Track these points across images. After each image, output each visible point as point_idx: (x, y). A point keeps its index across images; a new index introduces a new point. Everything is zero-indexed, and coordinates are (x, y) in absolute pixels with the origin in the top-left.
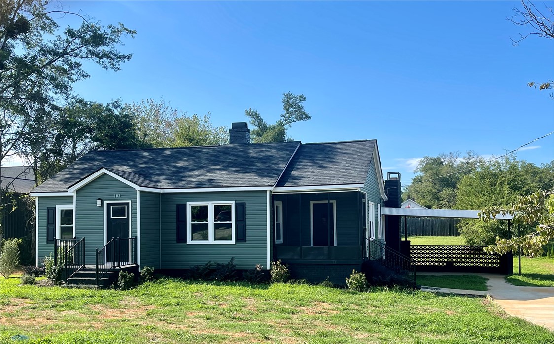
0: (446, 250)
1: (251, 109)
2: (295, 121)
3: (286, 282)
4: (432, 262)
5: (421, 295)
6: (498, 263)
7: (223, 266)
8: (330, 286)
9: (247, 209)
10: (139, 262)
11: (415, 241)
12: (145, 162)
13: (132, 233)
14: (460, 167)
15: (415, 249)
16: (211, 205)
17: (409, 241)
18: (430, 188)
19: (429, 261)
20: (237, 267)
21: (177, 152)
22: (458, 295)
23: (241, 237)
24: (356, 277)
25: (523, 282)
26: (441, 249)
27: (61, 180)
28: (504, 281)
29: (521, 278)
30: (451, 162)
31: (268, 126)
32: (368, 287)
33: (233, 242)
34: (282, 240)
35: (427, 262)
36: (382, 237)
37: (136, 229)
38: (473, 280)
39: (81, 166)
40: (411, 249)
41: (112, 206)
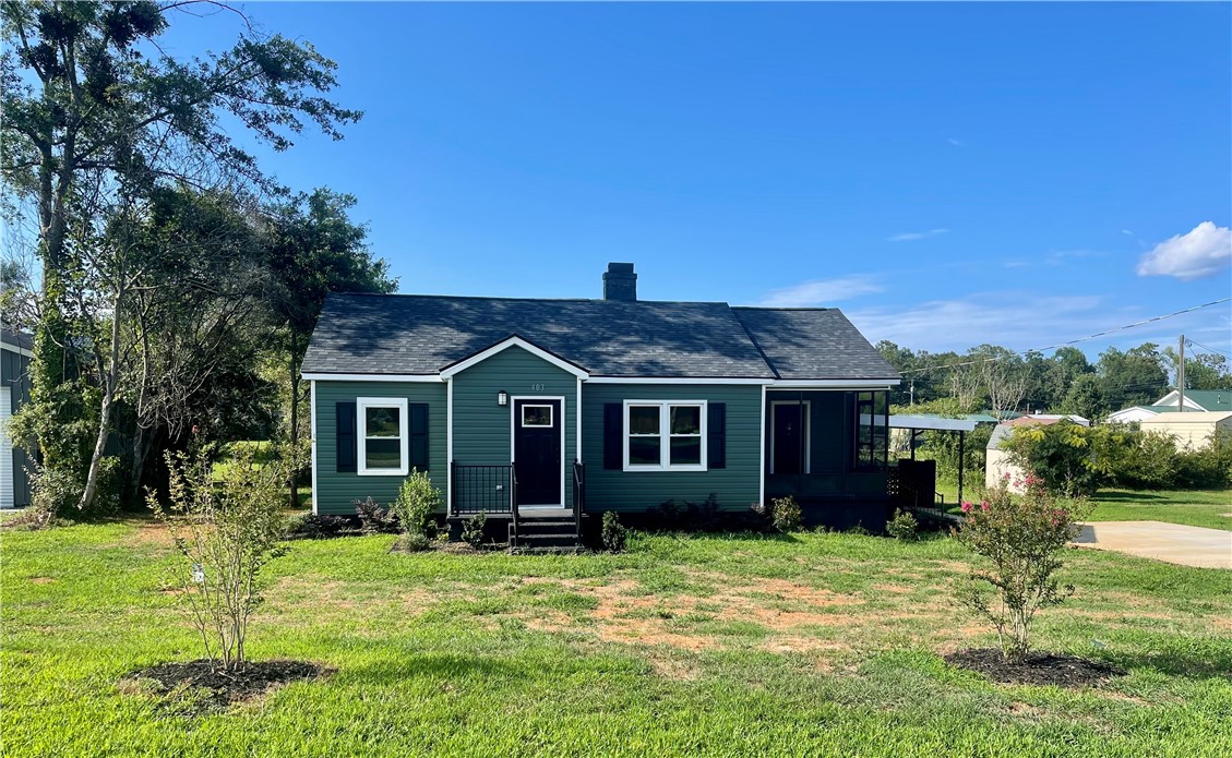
7: (697, 506)
8: (866, 534)
9: (728, 414)
13: (566, 453)
16: (665, 407)
23: (718, 459)
24: (903, 520)
27: (341, 350)
33: (703, 466)
37: (576, 447)
41: (523, 406)
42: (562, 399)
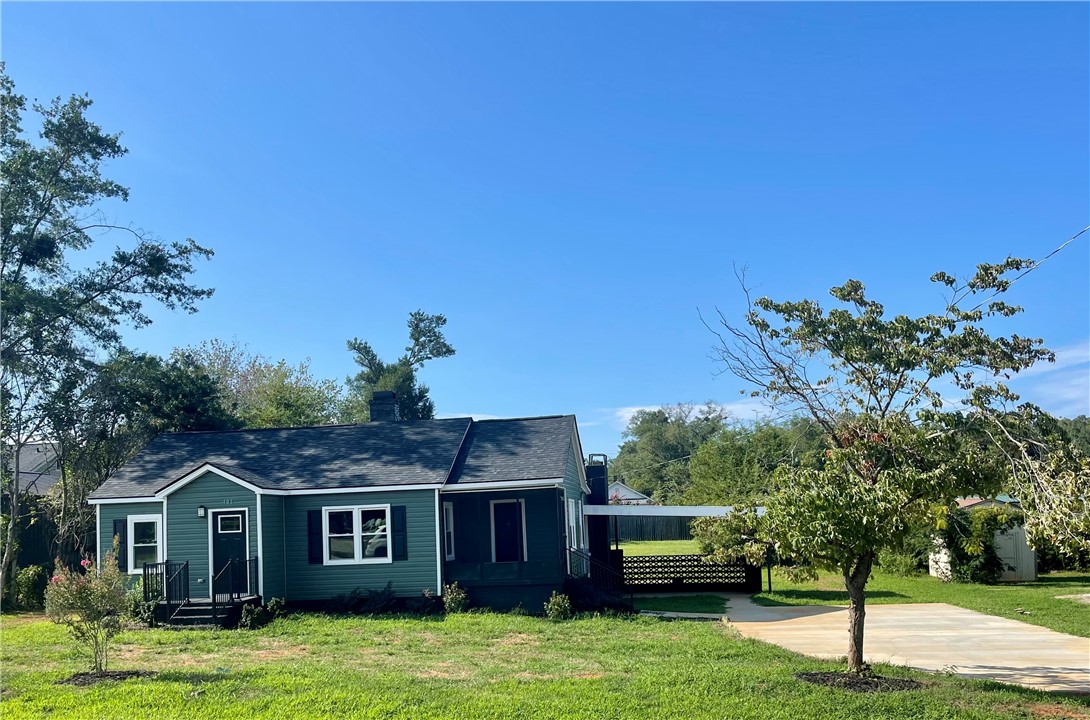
0: (672, 561)
1: (356, 339)
2: (430, 358)
3: (465, 610)
4: (654, 579)
5: (640, 621)
6: (744, 577)
7: (377, 593)
8: (524, 614)
9: (408, 515)
10: (261, 593)
11: (631, 549)
12: (253, 451)
13: (250, 552)
14: (695, 426)
15: (630, 562)
16: (357, 511)
17: (622, 551)
18: (648, 462)
19: (649, 578)
20: (398, 595)
21: (296, 435)
22: (686, 619)
23: (400, 554)
24: (557, 601)
25: (773, 601)
26: (665, 560)
27: (133, 479)
28: (749, 600)
29: (771, 597)
30: (681, 418)
31: (385, 366)
32: (573, 613)
33: (389, 560)
34: (453, 555)
35: (647, 579)
36: (585, 546)
37: (257, 547)
38: (709, 600)
39: (154, 457)
40: (625, 562)
41: (219, 517)
42: (246, 509)
